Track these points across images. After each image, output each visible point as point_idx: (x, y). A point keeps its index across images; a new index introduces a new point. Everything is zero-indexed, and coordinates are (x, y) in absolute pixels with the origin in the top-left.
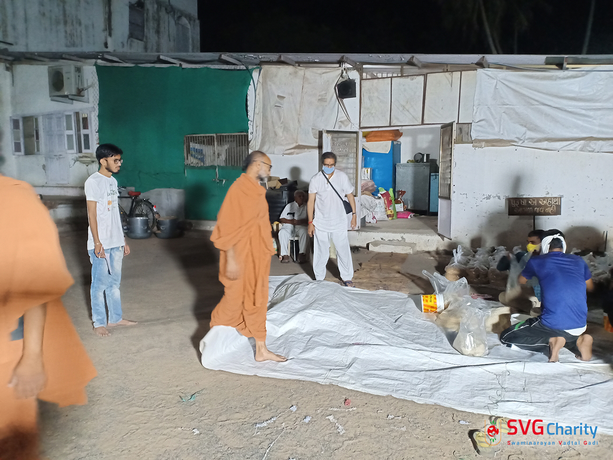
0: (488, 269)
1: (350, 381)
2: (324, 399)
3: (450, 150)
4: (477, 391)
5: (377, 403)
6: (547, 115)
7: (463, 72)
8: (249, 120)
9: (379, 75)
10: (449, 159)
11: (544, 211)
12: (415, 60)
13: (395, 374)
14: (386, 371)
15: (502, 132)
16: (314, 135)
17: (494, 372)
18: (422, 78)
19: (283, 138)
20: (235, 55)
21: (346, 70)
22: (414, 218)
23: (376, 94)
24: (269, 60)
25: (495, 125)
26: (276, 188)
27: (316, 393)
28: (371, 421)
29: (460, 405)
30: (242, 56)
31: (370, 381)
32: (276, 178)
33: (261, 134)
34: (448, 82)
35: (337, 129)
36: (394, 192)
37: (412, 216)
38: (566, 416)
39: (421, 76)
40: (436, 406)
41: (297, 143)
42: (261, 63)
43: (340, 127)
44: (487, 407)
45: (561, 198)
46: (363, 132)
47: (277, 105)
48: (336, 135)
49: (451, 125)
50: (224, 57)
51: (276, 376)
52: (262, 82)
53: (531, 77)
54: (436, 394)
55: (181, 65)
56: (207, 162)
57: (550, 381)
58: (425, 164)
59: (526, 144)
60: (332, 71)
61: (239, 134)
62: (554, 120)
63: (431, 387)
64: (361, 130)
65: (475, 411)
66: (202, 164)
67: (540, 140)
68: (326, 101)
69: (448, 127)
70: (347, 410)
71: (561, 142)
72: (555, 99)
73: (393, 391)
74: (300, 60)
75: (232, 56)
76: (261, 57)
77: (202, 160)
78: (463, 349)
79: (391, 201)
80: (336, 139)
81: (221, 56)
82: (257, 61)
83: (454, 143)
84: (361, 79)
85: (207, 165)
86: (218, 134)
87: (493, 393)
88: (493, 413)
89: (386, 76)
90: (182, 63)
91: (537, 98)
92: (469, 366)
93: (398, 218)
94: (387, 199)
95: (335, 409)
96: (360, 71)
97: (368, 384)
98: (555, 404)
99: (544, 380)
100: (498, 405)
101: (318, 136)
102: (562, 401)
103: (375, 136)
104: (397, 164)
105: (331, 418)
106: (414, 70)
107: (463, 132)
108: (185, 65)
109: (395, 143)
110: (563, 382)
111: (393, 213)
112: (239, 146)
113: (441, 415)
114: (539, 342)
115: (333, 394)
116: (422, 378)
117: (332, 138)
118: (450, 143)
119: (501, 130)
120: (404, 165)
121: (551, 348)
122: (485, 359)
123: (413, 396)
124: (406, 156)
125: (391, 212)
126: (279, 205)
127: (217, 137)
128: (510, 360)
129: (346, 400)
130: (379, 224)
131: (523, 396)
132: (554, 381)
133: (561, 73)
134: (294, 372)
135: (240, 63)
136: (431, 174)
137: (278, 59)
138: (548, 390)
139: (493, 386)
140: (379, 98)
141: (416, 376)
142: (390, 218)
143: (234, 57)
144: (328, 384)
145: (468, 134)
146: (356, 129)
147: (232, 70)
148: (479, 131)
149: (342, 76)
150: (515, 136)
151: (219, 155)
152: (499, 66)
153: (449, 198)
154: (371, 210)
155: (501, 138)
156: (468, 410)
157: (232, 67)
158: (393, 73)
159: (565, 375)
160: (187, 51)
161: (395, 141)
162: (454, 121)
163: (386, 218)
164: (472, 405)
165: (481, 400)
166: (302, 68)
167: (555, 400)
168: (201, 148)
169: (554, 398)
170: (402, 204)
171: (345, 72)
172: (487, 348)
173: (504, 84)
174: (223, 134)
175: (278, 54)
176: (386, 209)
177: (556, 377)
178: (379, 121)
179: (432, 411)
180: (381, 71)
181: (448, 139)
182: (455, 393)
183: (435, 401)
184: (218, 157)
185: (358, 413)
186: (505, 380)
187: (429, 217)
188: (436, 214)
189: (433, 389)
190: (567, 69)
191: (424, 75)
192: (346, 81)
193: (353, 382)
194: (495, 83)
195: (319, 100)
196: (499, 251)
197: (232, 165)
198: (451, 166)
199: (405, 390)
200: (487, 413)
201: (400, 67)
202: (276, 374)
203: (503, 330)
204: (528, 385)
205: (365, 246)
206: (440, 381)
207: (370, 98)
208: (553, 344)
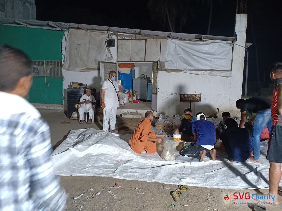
0: (173, 124)
1: (117, 175)
2: (106, 184)
3: (157, 73)
4: (172, 175)
5: (130, 183)
6: (195, 60)
7: (162, 39)
8: (62, 55)
9: (126, 38)
10: (156, 77)
11: (194, 100)
12: (141, 33)
13: (137, 170)
14: (133, 169)
15: (177, 66)
16: (96, 63)
17: (178, 166)
18: (144, 41)
19: (80, 64)
20: (56, 23)
21: (111, 34)
22: (141, 103)
23: (124, 47)
24: (73, 27)
25: (175, 63)
26: (77, 88)
27: (102, 181)
28: (128, 192)
29: (166, 181)
30: (59, 24)
31: (126, 174)
32: (76, 83)
33: (69, 62)
34: (155, 43)
35: (106, 61)
36: (132, 91)
37: (140, 102)
38: (208, 183)
39: (144, 40)
40: (156, 183)
41: (87, 66)
42: (69, 28)
43: (108, 60)
44: (177, 181)
45: (201, 94)
46: (119, 63)
47: (77, 48)
48: (106, 64)
49: (157, 62)
50: (50, 23)
51: (82, 175)
52: (70, 37)
53: (189, 43)
54: (156, 178)
55: (27, 26)
56: (40, 74)
57: (201, 169)
58: (145, 79)
59: (187, 71)
60: (104, 34)
61: (57, 61)
62: (198, 62)
63: (153, 175)
64: (117, 62)
65: (172, 184)
66: (37, 75)
67: (193, 70)
68: (101, 48)
69: (156, 63)
70: (117, 188)
71: (201, 71)
72: (199, 53)
73: (137, 178)
74: (88, 28)
75: (54, 23)
76: (69, 25)
77: (37, 73)
78: (165, 158)
79: (131, 95)
80: (106, 66)
81: (48, 23)
82: (67, 27)
83: (158, 70)
84: (118, 39)
85: (40, 76)
86: (46, 61)
87: (179, 175)
88: (180, 183)
89: (129, 39)
90: (28, 25)
91: (192, 52)
92: (168, 165)
93: (134, 103)
94: (129, 94)
95: (111, 188)
96: (117, 35)
97: (125, 176)
98: (204, 178)
99: (199, 169)
100: (181, 180)
101: (97, 64)
102: (206, 177)
103: (123, 66)
104: (133, 79)
105: (110, 192)
106: (141, 37)
107: (162, 66)
108: (29, 26)
109: (132, 69)
110: (206, 169)
111: (132, 100)
112: (57, 67)
113: (158, 186)
114: (196, 153)
115: (110, 181)
116: (149, 171)
117: (104, 65)
118: (157, 70)
119: (177, 65)
120: (136, 79)
121: (201, 155)
122: (174, 162)
123: (146, 179)
124: (137, 76)
125: (131, 100)
126: (78, 96)
127: (46, 62)
128: (184, 161)
129: (116, 183)
130: (126, 106)
131: (191, 176)
132: (202, 169)
133: (201, 43)
134: (91, 173)
135: (58, 27)
136: (148, 84)
137: (78, 26)
138: (200, 173)
139: (179, 173)
140: (125, 48)
141: (146, 170)
142: (131, 103)
143: (55, 24)
144: (107, 177)
145: (164, 66)
146: (115, 61)
147: (54, 30)
148: (168, 65)
149: (108, 37)
150: (183, 68)
151: (46, 71)
152: (177, 38)
153: (156, 94)
154: (122, 99)
155: (177, 69)
156: (169, 183)
157: (54, 29)
158: (132, 38)
159: (207, 166)
160: (29, 19)
161: (132, 68)
162: (158, 61)
163: (129, 103)
164: (171, 181)
165: (174, 178)
166: (89, 32)
167: (204, 176)
168: (37, 67)
169: (203, 176)
170: (136, 97)
171: (110, 35)
172: (175, 157)
173: (178, 45)
174: (49, 61)
175: (78, 24)
176: (129, 98)
177: (203, 167)
178: (126, 59)
179: (154, 185)
180: (127, 36)
181: (156, 68)
182: (163, 177)
183: (156, 181)
184: (46, 72)
185: (122, 188)
186: (183, 170)
187: (147, 102)
188: (151, 101)
189: (154, 175)
190: (203, 41)
191: (145, 39)
192: (111, 39)
193: (119, 175)
194: (175, 45)
195: (98, 47)
196: (176, 117)
197: (53, 76)
198: (157, 80)
199: (142, 177)
200: (177, 184)
201: (135, 35)
202: (81, 174)
203: (181, 149)
204: (192, 172)
205: (120, 115)
206: (157, 172)
207: (122, 48)
208: (202, 153)
